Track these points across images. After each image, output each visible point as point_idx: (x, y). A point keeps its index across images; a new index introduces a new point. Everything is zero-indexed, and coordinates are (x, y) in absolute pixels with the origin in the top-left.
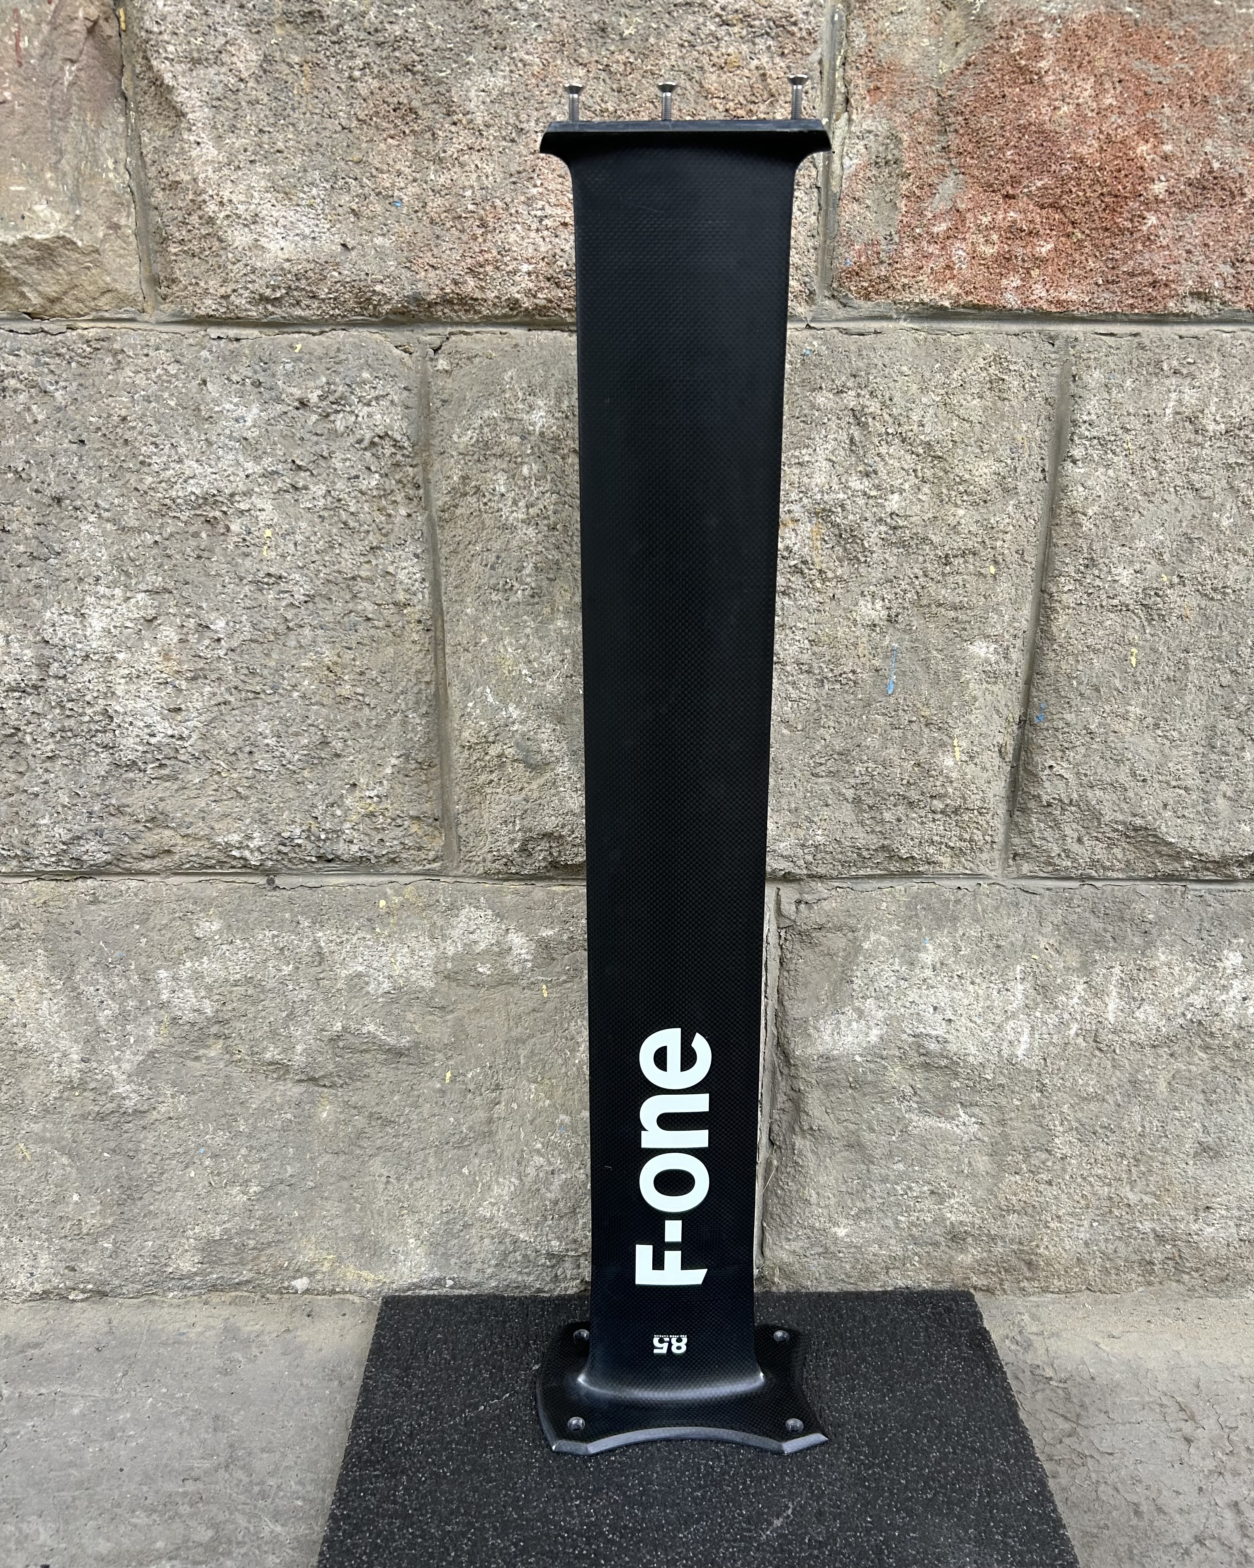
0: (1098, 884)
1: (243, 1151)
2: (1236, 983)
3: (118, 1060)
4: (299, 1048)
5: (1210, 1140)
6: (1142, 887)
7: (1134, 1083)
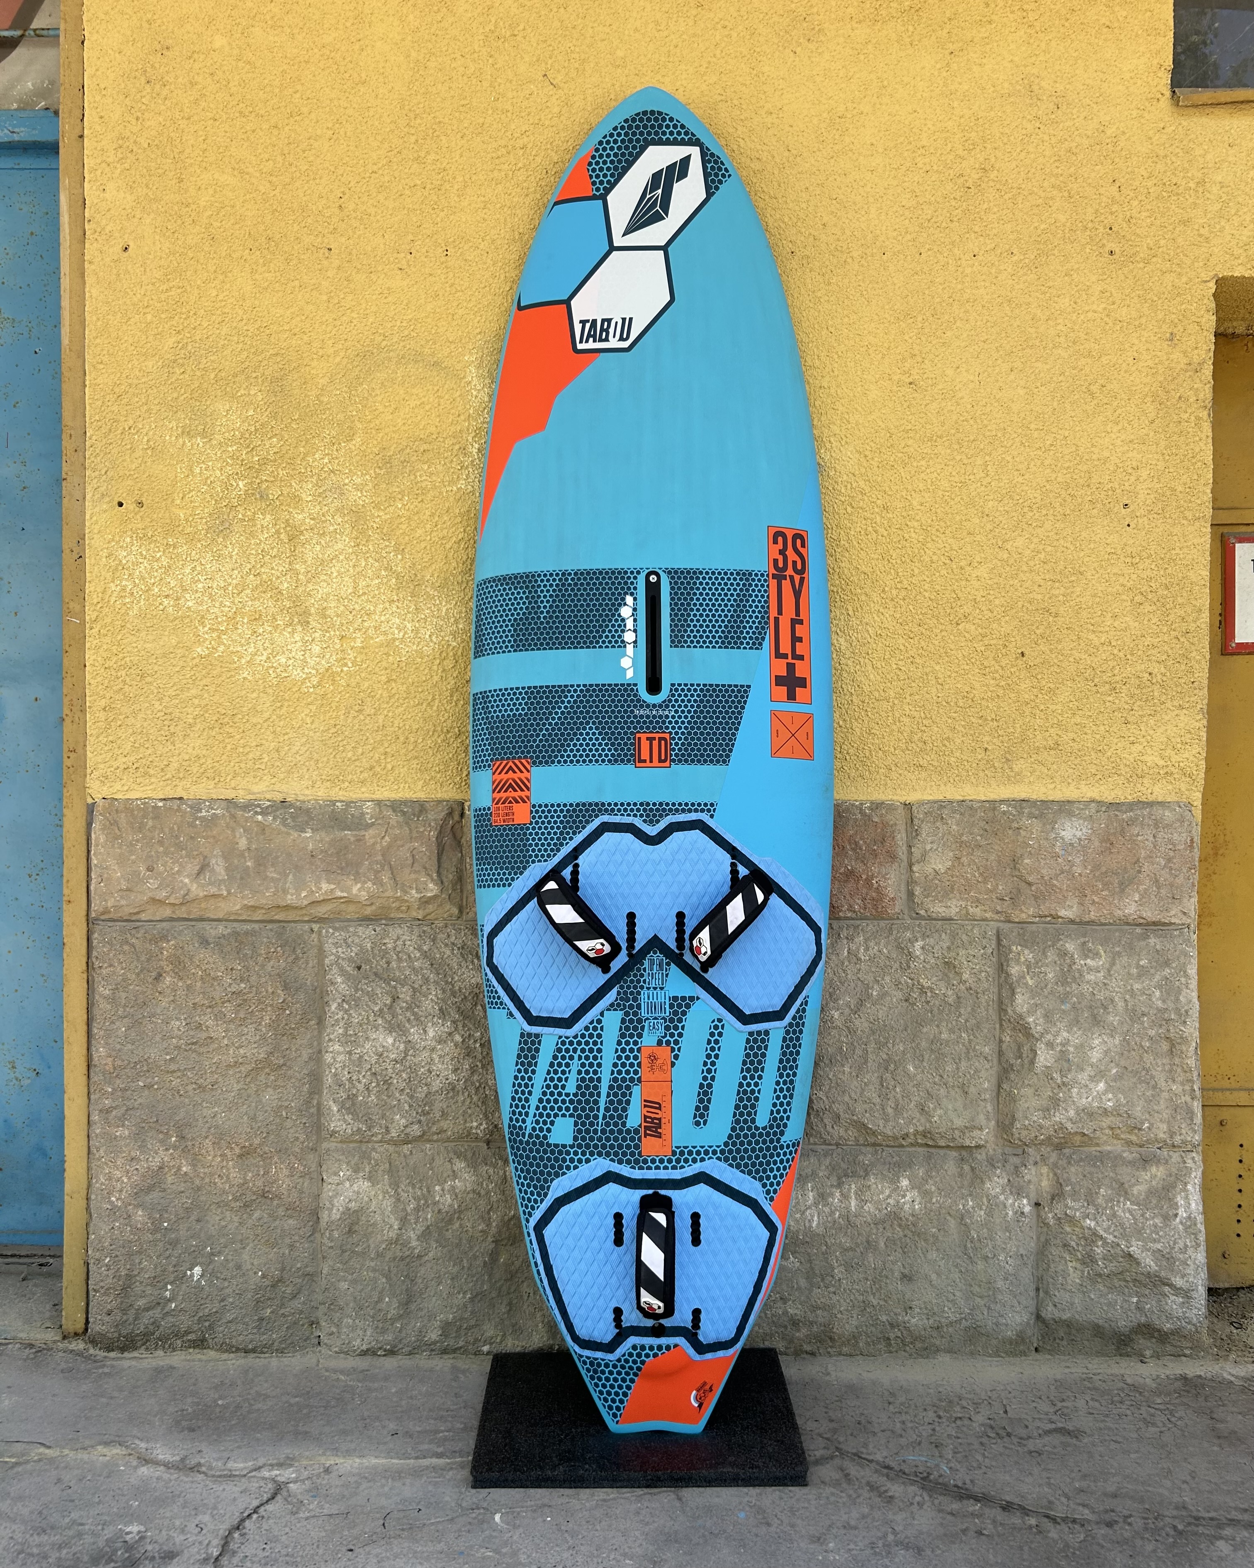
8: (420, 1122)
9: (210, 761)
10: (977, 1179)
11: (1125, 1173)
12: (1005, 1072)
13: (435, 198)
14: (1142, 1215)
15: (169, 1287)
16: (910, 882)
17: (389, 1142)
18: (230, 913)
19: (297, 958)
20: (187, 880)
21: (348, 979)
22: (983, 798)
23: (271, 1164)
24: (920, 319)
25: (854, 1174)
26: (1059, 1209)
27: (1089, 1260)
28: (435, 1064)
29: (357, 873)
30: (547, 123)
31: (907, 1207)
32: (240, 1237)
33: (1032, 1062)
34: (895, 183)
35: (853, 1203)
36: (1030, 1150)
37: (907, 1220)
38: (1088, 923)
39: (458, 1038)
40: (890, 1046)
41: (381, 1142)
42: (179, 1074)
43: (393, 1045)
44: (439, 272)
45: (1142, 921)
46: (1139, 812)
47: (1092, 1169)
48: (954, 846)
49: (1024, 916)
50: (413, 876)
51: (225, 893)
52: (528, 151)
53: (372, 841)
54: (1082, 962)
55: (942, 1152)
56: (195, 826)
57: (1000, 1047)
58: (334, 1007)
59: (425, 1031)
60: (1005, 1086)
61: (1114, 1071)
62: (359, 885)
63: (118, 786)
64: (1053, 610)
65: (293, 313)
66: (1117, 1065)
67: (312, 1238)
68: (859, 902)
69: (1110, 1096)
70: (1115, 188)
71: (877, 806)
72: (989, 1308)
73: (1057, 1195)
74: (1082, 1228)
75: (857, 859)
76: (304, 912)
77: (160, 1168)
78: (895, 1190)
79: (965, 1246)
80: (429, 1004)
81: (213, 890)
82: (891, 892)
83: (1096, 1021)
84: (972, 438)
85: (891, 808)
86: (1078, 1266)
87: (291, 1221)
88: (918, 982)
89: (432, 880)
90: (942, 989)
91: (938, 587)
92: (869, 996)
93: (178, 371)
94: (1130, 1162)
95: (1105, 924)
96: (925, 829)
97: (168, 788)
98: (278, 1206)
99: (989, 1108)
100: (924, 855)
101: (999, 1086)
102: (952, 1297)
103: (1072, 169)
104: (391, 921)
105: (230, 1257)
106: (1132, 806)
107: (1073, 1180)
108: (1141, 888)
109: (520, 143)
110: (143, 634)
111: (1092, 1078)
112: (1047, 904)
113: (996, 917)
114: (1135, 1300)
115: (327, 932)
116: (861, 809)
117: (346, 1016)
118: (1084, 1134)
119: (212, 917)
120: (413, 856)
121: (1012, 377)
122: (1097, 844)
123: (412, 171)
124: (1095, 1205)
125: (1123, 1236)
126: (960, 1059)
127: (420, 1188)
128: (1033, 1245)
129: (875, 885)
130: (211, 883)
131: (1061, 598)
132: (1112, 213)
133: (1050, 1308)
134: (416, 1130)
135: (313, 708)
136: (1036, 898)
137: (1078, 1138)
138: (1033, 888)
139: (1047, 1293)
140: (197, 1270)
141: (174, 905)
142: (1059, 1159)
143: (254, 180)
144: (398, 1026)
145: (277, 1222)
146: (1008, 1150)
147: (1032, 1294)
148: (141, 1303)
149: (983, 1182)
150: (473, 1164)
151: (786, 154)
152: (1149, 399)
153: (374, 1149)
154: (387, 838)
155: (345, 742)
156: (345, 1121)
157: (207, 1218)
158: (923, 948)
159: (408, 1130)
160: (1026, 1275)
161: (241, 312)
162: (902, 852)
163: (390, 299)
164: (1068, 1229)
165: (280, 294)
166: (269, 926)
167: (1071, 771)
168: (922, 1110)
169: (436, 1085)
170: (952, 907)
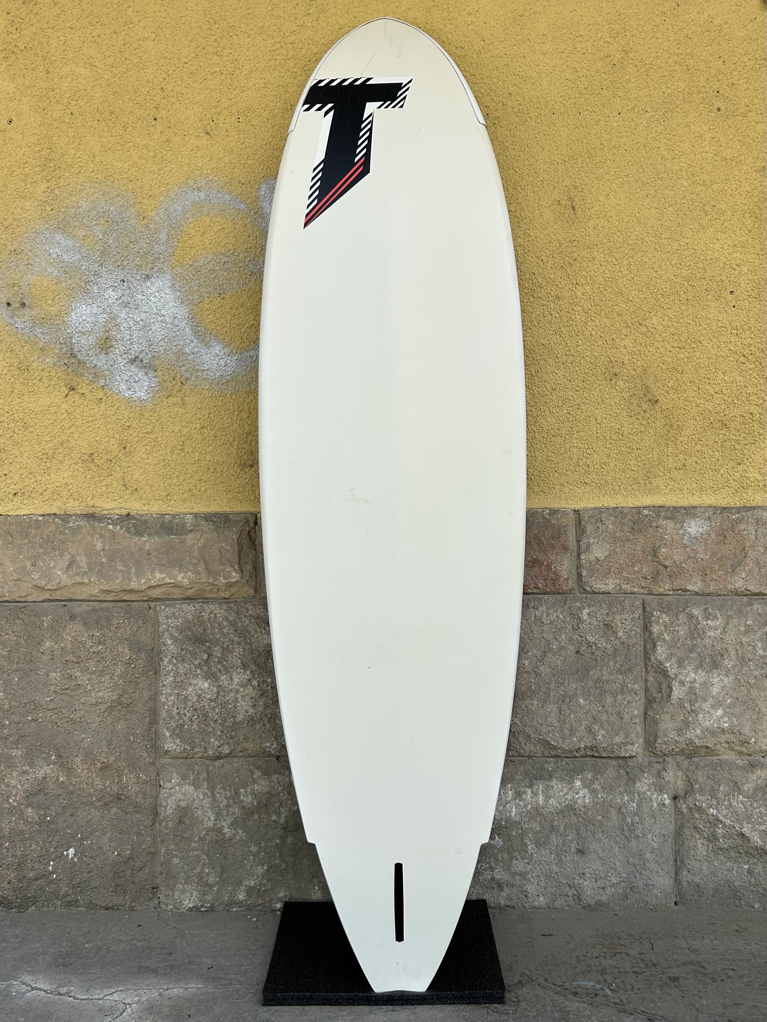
0: (534, 758)
2: (581, 791)
3: (225, 820)
5: (580, 847)
6: (548, 759)
8: (228, 743)
9: (75, 487)
10: (631, 779)
11: (738, 775)
12: (650, 702)
13: (229, 81)
14: (751, 805)
15: (52, 863)
16: (579, 567)
17: (207, 758)
18: (92, 596)
19: (139, 627)
20: (59, 573)
21: (176, 642)
22: (631, 505)
23: (122, 775)
24: (580, 160)
25: (541, 778)
26: (690, 801)
27: (713, 838)
28: (238, 702)
29: (181, 565)
30: (309, 25)
31: (580, 801)
32: (101, 827)
33: (669, 695)
34: (560, 62)
35: (541, 799)
36: (669, 759)
37: (580, 810)
38: (709, 594)
39: (255, 683)
40: (566, 685)
41: (201, 758)
42: (57, 711)
43: (209, 688)
44: (234, 134)
45: (748, 592)
46: (744, 514)
47: (714, 772)
48: (610, 541)
49: (661, 590)
50: (221, 567)
51: (87, 581)
52: (296, 45)
53: (191, 542)
54: (704, 622)
55: (605, 761)
56: (65, 534)
57: (646, 685)
58: (166, 661)
59: (231, 679)
60: (650, 713)
61: (729, 701)
62: (182, 574)
63: (10, 506)
64: (679, 368)
65: (130, 166)
66: (731, 697)
67: (153, 827)
68: (542, 581)
69: (726, 719)
70: (720, 63)
71: (554, 512)
72: (640, 874)
73: (690, 791)
74: (707, 815)
75: (540, 550)
76: (144, 594)
77: (44, 778)
78: (570, 789)
79: (623, 829)
80: (235, 658)
81: (79, 579)
82: (564, 574)
83: (715, 665)
84: (619, 245)
85: (564, 513)
86: (705, 842)
87: (137, 815)
88: (586, 638)
89: (235, 570)
90: (602, 643)
91: (596, 354)
92: (551, 650)
93: (48, 208)
94: (741, 767)
95: (721, 595)
96: (589, 528)
97: (46, 507)
98: (129, 804)
99: (639, 729)
100: (588, 546)
101: (646, 714)
102: (613, 865)
103: (689, 50)
104: (206, 600)
105: (94, 841)
106: (739, 510)
107: (700, 780)
108: (747, 568)
109: (291, 39)
110: (26, 397)
111: (713, 707)
112: (679, 581)
113: (641, 591)
114: (746, 867)
115: (160, 608)
116: (543, 515)
117: (174, 668)
118: (708, 747)
119: (78, 598)
120: (221, 553)
121: (648, 200)
122: (714, 536)
123: (213, 61)
124: (716, 799)
125: (738, 820)
126: (617, 694)
127: (230, 791)
128: (672, 827)
129: (554, 569)
130: (77, 574)
131: (686, 360)
132: (719, 81)
133: (685, 873)
134: (226, 750)
135: (148, 447)
136: (670, 576)
137: (703, 750)
138: (668, 570)
139: (682, 862)
140: (72, 851)
141: (51, 590)
142: (690, 765)
143: (100, 71)
144: (212, 674)
145: (128, 816)
146: (653, 759)
147: (672, 862)
148: (32, 875)
149: (635, 783)
150: (266, 774)
151: (482, 43)
152: (747, 215)
153: (196, 763)
154: (202, 540)
155: (171, 472)
156: (175, 743)
157: (78, 813)
158: (588, 614)
159: (220, 750)
160: (668, 850)
161: (92, 166)
162: (572, 544)
163: (198, 154)
164: (697, 816)
165: (120, 152)
166: (119, 604)
167: (694, 485)
168: (589, 730)
169: (240, 718)
170: (610, 585)
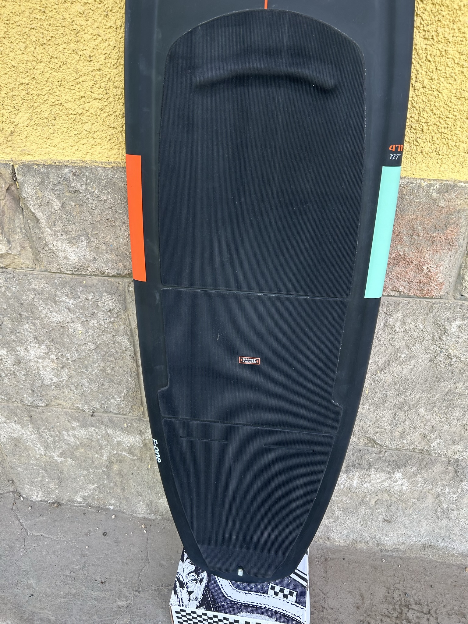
1: (92, 476)
2: (399, 481)
3: (54, 452)
4: (105, 456)
5: (387, 518)
6: (370, 449)
7: (363, 501)
10: (459, 477)
28: (41, 370)
31: (397, 487)
37: (395, 493)
40: (408, 394)
59: (27, 350)
68: (405, 284)
71: (447, 188)
82: (440, 278)
85: (463, 190)
116: (428, 191)
149: (461, 481)
150: (84, 425)
168: (424, 437)
